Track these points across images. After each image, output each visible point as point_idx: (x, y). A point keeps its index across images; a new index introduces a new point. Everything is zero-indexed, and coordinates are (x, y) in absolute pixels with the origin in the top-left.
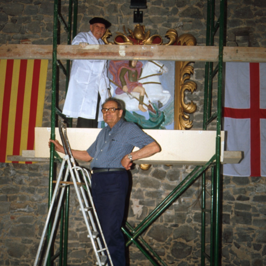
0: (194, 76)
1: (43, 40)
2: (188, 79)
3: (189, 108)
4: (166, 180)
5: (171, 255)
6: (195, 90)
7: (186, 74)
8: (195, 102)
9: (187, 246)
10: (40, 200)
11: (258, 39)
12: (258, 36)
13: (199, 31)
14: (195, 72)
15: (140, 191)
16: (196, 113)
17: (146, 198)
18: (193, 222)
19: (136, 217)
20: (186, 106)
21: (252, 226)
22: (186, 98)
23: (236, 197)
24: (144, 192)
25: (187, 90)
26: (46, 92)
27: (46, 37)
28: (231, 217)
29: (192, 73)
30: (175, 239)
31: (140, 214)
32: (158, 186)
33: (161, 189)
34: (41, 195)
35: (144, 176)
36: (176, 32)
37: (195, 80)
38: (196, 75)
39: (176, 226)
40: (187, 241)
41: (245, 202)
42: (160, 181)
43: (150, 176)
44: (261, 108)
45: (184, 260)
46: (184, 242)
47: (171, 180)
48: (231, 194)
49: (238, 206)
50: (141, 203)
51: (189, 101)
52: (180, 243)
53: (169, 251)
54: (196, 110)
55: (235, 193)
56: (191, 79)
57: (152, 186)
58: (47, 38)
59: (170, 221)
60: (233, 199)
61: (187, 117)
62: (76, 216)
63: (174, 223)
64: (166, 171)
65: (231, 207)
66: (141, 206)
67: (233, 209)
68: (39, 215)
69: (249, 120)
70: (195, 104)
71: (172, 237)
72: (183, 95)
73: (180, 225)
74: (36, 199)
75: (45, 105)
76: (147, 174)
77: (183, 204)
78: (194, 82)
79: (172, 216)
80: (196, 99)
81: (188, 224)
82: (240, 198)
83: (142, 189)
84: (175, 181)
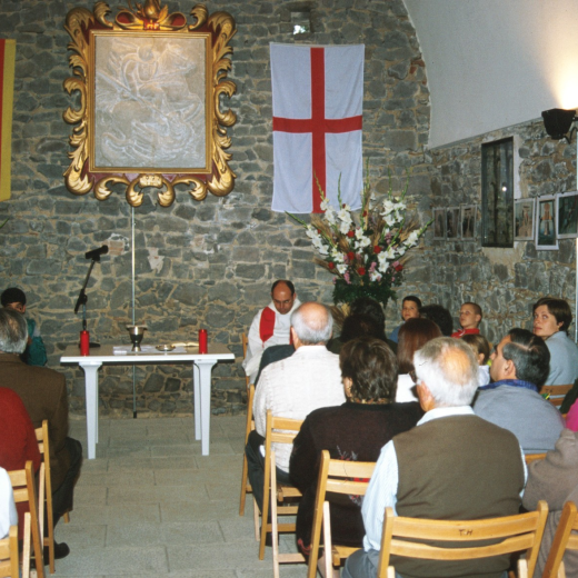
0: (233, 72)
1: (5, 16)
2: (225, 78)
3: (227, 119)
4: (196, 221)
5: (205, 323)
6: (234, 93)
7: (222, 70)
8: (234, 109)
9: (227, 310)
10: (14, 254)
11: (323, 19)
12: (323, 15)
13: (239, 5)
14: (233, 66)
15: (159, 236)
16: (236, 126)
17: (168, 246)
18: (235, 277)
19: (154, 272)
20: (222, 116)
21: (315, 281)
22: (222, 104)
23: (293, 241)
24: (165, 238)
25: (223, 93)
26: (15, 96)
27: (10, 11)
28: (286, 269)
29: (229, 69)
30: (210, 300)
31: (160, 268)
32: (183, 229)
33: (189, 232)
34: (14, 246)
35: (164, 215)
36: (206, 9)
37: (234, 77)
38: (236, 70)
39: (211, 283)
40: (228, 303)
41: (305, 249)
42: (187, 222)
43: (172, 216)
44: (326, 117)
45: (223, 329)
46: (224, 304)
47: (203, 220)
48: (287, 237)
49: (296, 254)
50: (160, 253)
51: (226, 109)
52: (218, 306)
53: (202, 318)
54: (236, 121)
55: (292, 236)
56: (229, 76)
57: (176, 229)
58: (12, 13)
59: (204, 276)
60: (290, 244)
61: (223, 131)
62: (69, 275)
63: (208, 279)
64: (195, 207)
65: (286, 255)
66: (161, 258)
67: (289, 258)
68: (14, 276)
69: (310, 135)
70: (233, 113)
71: (206, 298)
72: (217, 101)
73: (217, 282)
74: (7, 253)
75: (14, 114)
76: (168, 212)
77: (220, 252)
78: (233, 80)
79: (206, 271)
80: (235, 106)
81: (229, 281)
82: (298, 243)
83: (162, 233)
84: (209, 222)
